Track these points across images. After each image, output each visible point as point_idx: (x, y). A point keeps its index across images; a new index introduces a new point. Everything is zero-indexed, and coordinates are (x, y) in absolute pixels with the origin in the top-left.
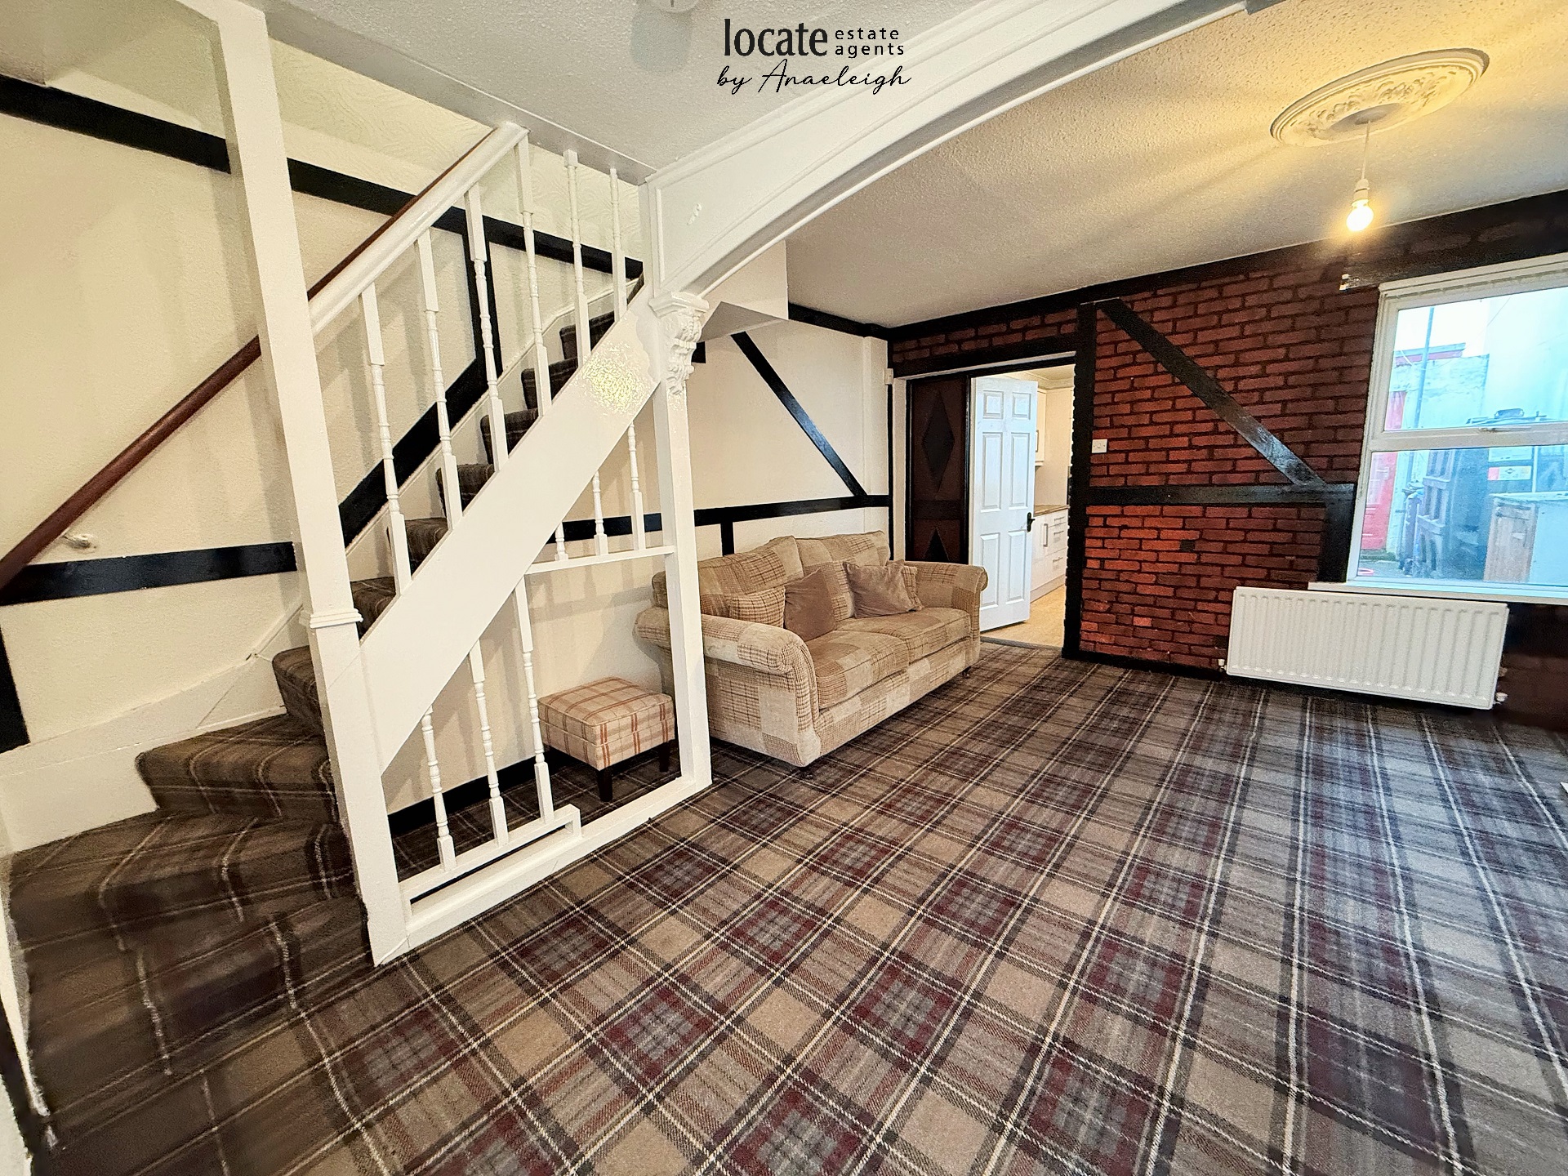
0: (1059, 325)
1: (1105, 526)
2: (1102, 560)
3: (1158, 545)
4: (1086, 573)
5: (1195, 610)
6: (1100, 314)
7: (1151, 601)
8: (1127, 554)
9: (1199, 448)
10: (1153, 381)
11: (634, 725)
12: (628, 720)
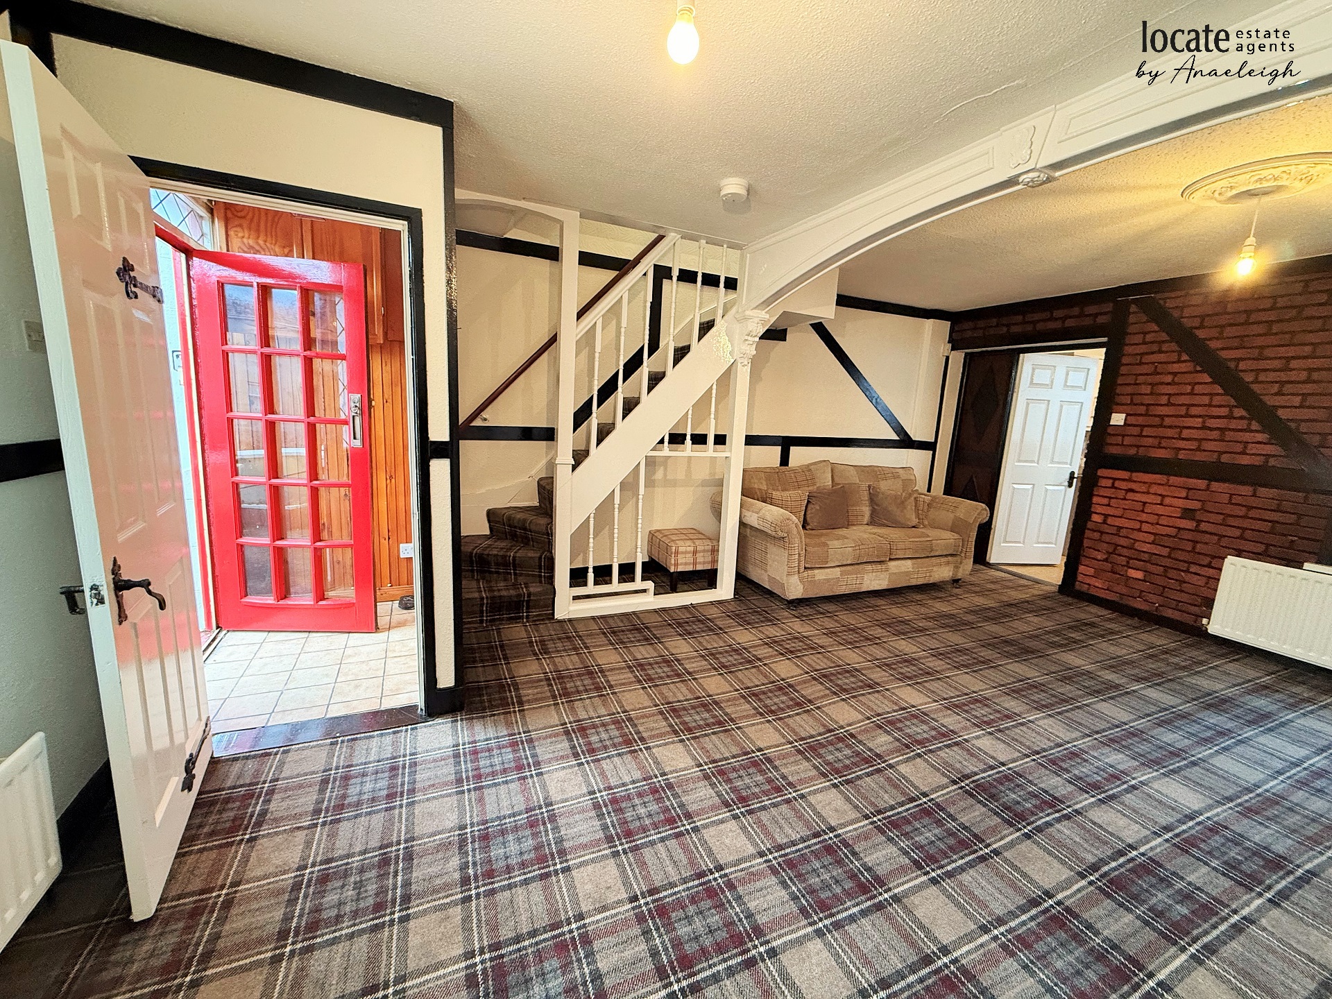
0: (1096, 315)
1: (1113, 487)
2: (1106, 516)
3: (1160, 510)
4: (1090, 525)
5: (1187, 571)
6: (1133, 308)
7: (1146, 557)
8: (1129, 514)
9: (1211, 429)
10: (1176, 367)
11: (695, 552)
12: (692, 549)
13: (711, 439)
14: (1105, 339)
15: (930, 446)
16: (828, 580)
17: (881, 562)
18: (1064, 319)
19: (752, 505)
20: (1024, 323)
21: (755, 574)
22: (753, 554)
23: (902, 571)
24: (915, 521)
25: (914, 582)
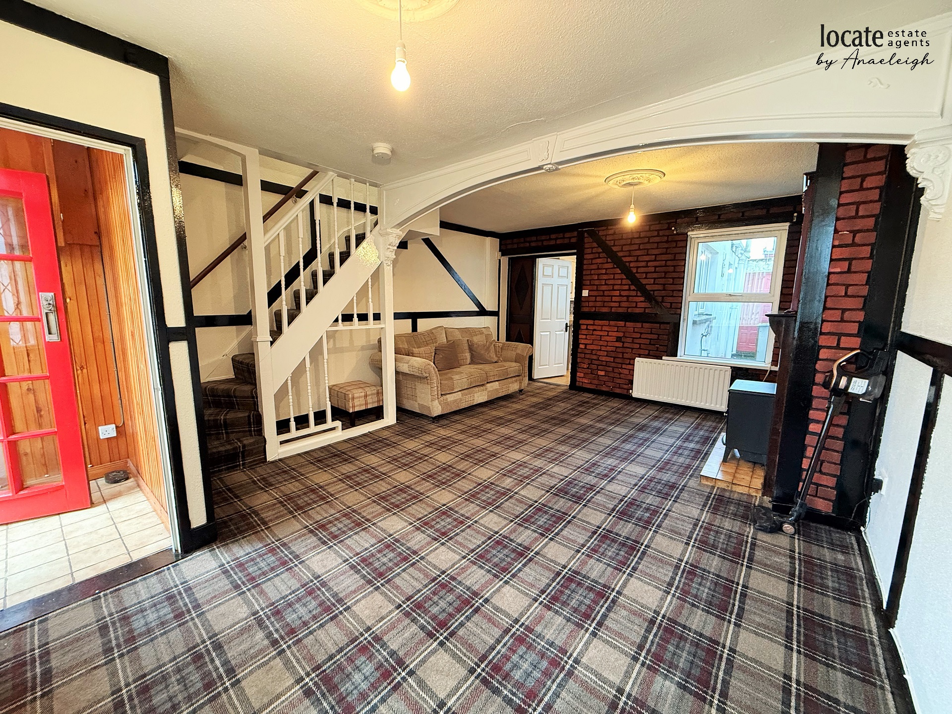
0: (570, 238)
1: (587, 329)
2: (586, 345)
3: (608, 338)
4: (579, 350)
5: (621, 368)
6: (586, 235)
7: (604, 363)
8: (596, 342)
9: (623, 296)
10: (606, 266)
12: (363, 394)
13: (371, 317)
14: (575, 251)
15: (495, 314)
16: (455, 401)
17: (483, 385)
18: (556, 239)
19: (403, 358)
20: (537, 241)
21: (409, 405)
22: (406, 391)
23: (494, 389)
24: (496, 359)
25: (501, 395)
